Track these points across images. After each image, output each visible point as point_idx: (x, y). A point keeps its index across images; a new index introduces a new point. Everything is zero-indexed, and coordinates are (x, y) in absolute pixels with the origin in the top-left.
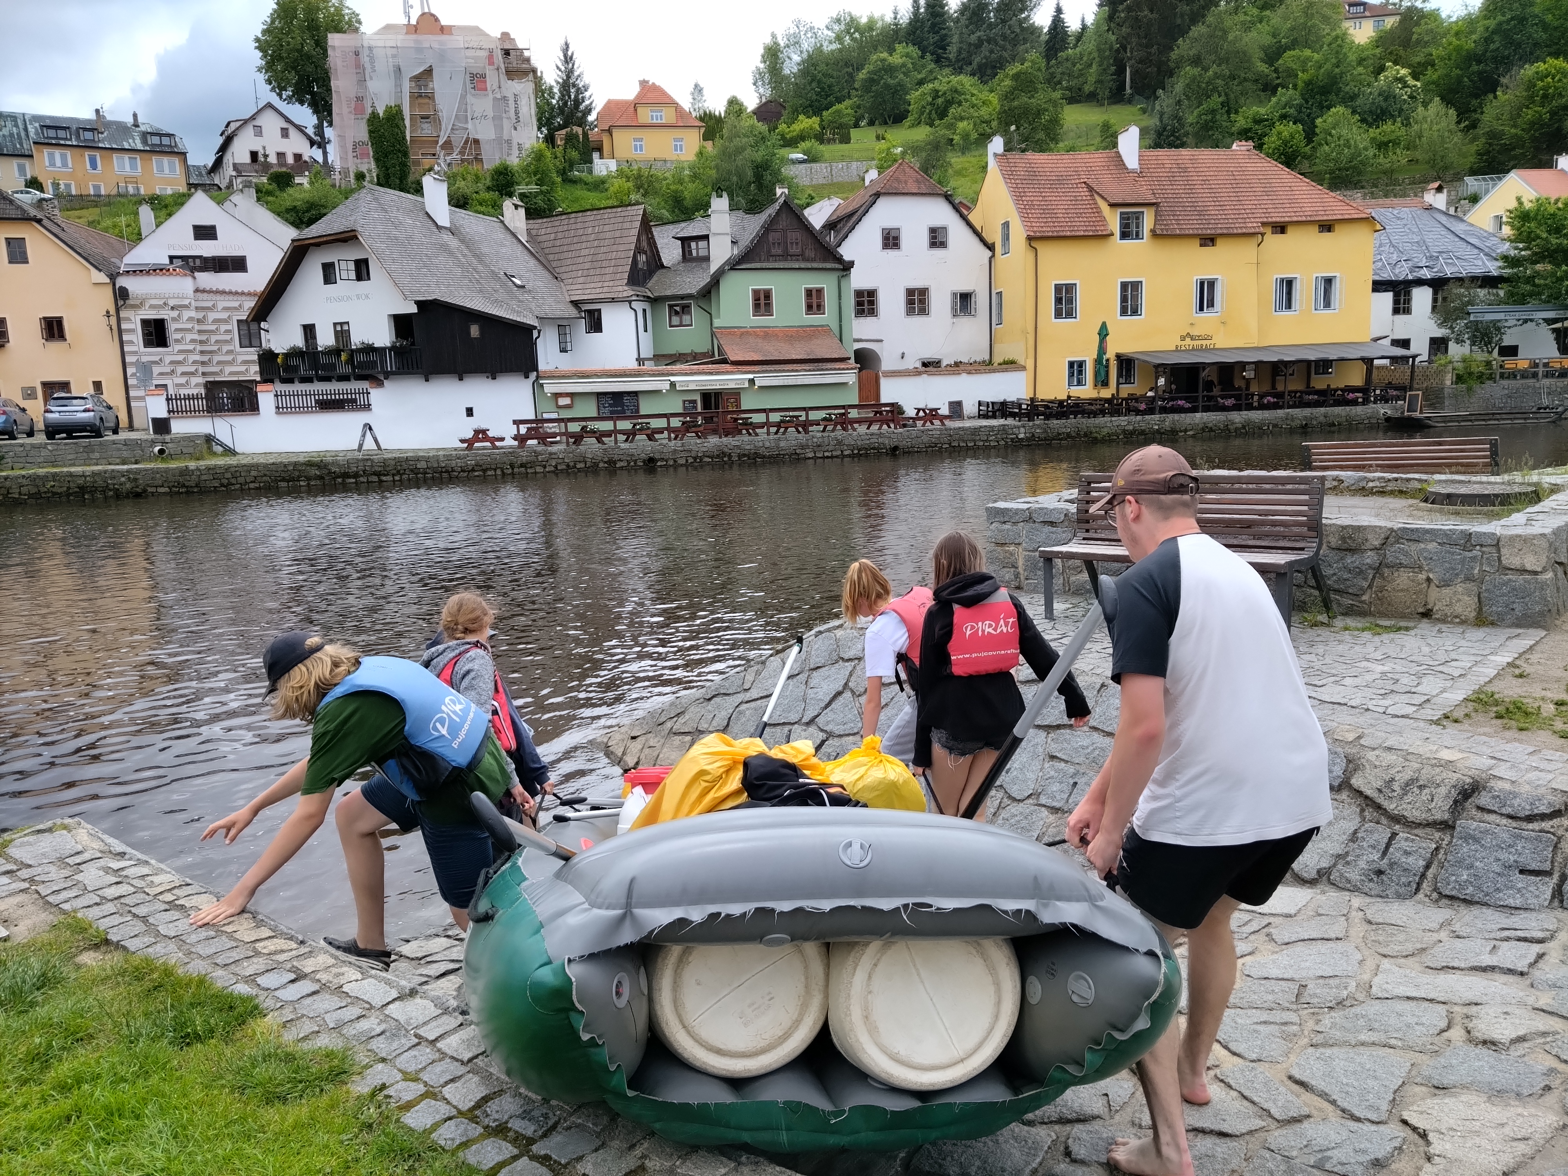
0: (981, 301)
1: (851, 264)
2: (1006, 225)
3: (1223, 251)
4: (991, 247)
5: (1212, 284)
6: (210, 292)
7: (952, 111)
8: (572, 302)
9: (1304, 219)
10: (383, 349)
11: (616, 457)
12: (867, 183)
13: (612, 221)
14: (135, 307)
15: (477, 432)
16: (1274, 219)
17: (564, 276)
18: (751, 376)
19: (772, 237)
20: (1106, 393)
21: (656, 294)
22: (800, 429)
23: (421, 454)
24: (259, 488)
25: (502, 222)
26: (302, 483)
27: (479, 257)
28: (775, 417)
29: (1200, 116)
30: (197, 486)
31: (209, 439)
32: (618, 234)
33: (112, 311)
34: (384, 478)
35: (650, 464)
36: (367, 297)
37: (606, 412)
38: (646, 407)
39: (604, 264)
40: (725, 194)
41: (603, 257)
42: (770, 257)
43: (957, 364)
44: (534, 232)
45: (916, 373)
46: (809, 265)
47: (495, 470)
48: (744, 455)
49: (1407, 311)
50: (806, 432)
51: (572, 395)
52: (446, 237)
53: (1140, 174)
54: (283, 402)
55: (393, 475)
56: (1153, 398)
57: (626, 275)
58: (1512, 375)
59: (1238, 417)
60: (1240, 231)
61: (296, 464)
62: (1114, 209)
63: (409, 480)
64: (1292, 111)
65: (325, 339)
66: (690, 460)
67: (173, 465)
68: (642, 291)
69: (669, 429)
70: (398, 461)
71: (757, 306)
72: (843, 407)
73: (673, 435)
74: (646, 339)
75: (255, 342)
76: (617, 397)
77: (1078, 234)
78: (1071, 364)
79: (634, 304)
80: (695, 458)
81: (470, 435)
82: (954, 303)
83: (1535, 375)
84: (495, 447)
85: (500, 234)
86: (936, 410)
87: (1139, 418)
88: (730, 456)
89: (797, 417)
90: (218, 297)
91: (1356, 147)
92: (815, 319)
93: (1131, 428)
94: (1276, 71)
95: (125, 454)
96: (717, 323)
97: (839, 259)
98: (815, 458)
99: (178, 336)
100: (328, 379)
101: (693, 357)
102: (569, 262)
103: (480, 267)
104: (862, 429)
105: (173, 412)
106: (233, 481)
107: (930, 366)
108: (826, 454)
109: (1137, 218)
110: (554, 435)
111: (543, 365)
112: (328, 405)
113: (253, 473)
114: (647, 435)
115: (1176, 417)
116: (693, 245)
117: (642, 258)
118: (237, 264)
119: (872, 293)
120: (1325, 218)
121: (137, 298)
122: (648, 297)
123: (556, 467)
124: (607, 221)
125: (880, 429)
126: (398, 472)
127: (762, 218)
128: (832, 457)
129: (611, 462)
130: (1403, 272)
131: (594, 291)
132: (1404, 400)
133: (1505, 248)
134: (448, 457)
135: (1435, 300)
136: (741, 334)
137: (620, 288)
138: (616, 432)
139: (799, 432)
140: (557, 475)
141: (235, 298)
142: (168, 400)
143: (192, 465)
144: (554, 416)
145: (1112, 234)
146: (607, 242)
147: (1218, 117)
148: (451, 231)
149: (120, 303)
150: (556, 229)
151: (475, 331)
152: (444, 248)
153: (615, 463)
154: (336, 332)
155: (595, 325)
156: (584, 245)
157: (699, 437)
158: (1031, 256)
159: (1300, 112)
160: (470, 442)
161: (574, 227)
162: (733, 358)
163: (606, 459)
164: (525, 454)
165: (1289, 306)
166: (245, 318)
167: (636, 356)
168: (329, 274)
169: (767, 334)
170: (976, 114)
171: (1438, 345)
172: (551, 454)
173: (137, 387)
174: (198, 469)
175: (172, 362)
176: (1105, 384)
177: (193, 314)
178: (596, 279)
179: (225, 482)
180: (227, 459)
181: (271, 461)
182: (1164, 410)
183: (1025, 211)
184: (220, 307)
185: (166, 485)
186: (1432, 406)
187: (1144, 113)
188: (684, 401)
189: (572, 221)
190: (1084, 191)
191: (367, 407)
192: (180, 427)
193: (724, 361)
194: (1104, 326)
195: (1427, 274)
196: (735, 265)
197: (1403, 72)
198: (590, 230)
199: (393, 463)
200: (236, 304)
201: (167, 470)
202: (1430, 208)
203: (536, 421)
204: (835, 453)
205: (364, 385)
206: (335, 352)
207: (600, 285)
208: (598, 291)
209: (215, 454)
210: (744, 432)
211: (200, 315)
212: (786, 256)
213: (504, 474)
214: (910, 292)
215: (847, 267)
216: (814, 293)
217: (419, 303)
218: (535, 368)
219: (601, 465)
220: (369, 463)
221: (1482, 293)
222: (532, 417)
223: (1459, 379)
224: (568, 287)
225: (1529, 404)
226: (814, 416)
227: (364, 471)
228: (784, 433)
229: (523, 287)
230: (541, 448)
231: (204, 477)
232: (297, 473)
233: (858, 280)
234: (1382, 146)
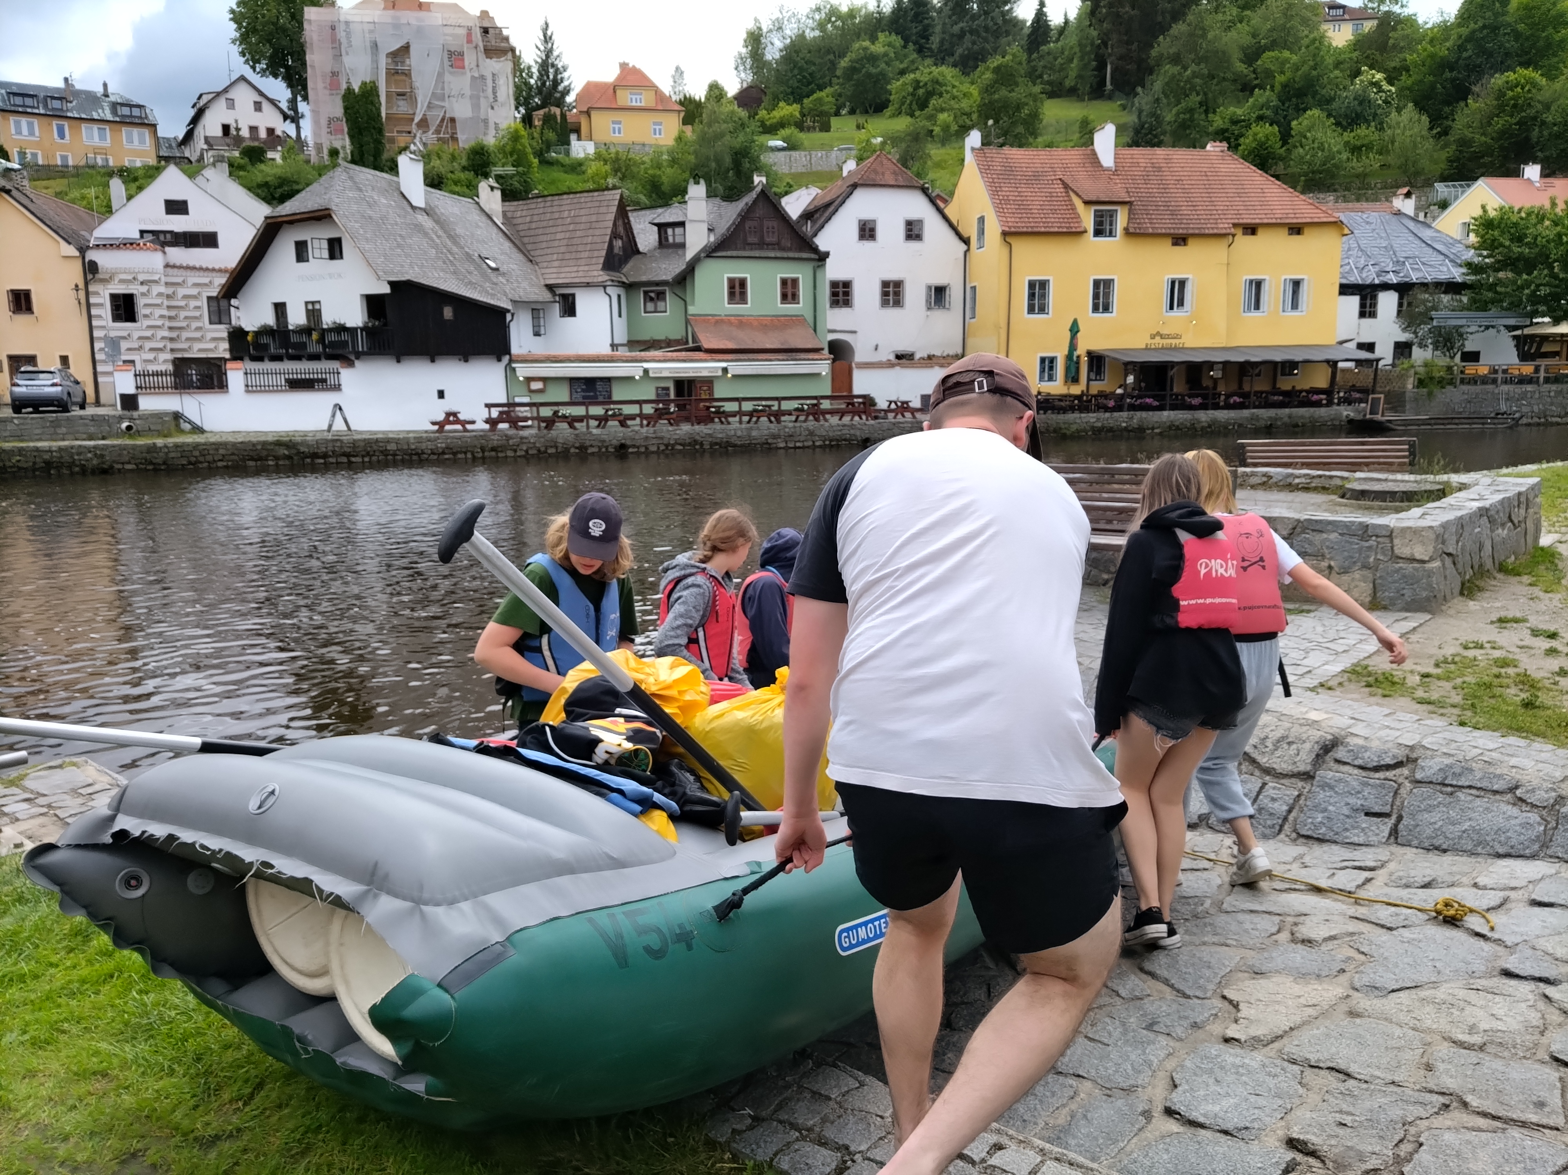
0: (955, 295)
1: (826, 255)
2: (982, 220)
3: (1194, 251)
4: (966, 241)
5: (1183, 283)
6: (180, 267)
7: (933, 102)
8: (547, 286)
9: (1274, 221)
10: (355, 329)
11: (588, 443)
12: (845, 174)
13: (589, 205)
14: (104, 281)
15: (448, 414)
16: (1245, 221)
17: (538, 259)
18: (724, 365)
19: (748, 224)
20: (1076, 390)
21: (632, 280)
22: (773, 419)
23: (391, 436)
24: (227, 467)
25: (477, 203)
26: (271, 463)
27: (453, 238)
28: (747, 406)
29: (1178, 114)
30: (164, 463)
31: (177, 416)
32: (594, 218)
33: (81, 285)
34: (353, 459)
35: (622, 451)
36: (340, 276)
37: (578, 397)
38: (618, 393)
39: (580, 248)
40: (702, 181)
41: (578, 241)
42: (747, 245)
43: (930, 357)
44: (509, 215)
45: (889, 365)
46: (785, 255)
47: (465, 453)
48: (716, 444)
49: (1373, 315)
50: (778, 421)
51: (544, 380)
52: (422, 218)
53: (1116, 172)
54: (254, 380)
55: (363, 456)
56: (1122, 396)
57: (602, 260)
58: (1473, 380)
59: (1205, 416)
60: (1211, 232)
61: (264, 444)
62: (1088, 207)
63: (379, 461)
64: (1268, 113)
65: (297, 318)
66: (662, 447)
67: (141, 442)
68: (616, 276)
69: (641, 416)
70: (368, 442)
71: (732, 294)
72: (815, 398)
73: (645, 422)
74: (621, 325)
75: (224, 319)
76: (590, 383)
77: (1052, 230)
78: (1043, 360)
79: (609, 290)
80: (667, 446)
81: (441, 417)
82: (929, 296)
83: (1494, 381)
84: (466, 430)
85: (475, 216)
86: (907, 403)
87: (1107, 415)
88: (702, 444)
89: (769, 406)
90: (189, 273)
91: (1330, 150)
92: (790, 308)
93: (1100, 424)
94: (1254, 72)
95: (92, 429)
96: (692, 310)
97: (815, 250)
98: (786, 448)
99: (147, 311)
100: (297, 358)
101: (668, 343)
102: (544, 245)
103: (455, 249)
104: (834, 420)
105: (141, 388)
106: (201, 459)
107: (903, 358)
108: (798, 444)
109: (1111, 216)
110: (525, 419)
111: (516, 349)
112: (297, 384)
113: (222, 452)
114: (620, 422)
115: (1144, 414)
116: (670, 231)
117: (618, 243)
118: (209, 240)
119: (847, 285)
120: (1295, 221)
121: (106, 273)
122: (623, 283)
123: (527, 451)
124: (583, 205)
125: (852, 420)
126: (368, 454)
127: (739, 206)
128: (803, 447)
129: (583, 448)
130: (1370, 277)
131: (569, 275)
132: (1367, 402)
133: (1470, 255)
134: (419, 440)
135: (1400, 305)
136: (717, 322)
137: (595, 273)
138: (588, 417)
139: (771, 422)
140: (528, 460)
141: (206, 274)
142: (136, 375)
143: (160, 442)
144: (526, 400)
145: (1085, 232)
146: (582, 226)
147: (1196, 116)
148: (426, 211)
149: (90, 276)
150: (531, 212)
151: (448, 313)
152: (419, 228)
153: (586, 448)
154: (308, 311)
155: (569, 309)
156: (560, 229)
157: (671, 424)
158: (1005, 251)
159: (1276, 113)
160: (441, 425)
161: (549, 210)
162: (706, 345)
163: (577, 445)
164: (496, 437)
165: (1257, 307)
166: (215, 294)
167: (610, 342)
168: (301, 252)
169: (742, 323)
170: (957, 106)
171: (1402, 349)
172: (522, 438)
173: (104, 361)
174: (166, 446)
175: (140, 338)
176: (1075, 380)
177: (162, 289)
178: (571, 263)
179: (193, 459)
180: (195, 437)
181: (240, 440)
182: (1133, 408)
183: (1001, 204)
184: (190, 284)
185: (133, 461)
186: (1394, 409)
187: (1124, 109)
188: (657, 388)
189: (548, 204)
190: (1059, 189)
191: (337, 388)
192: (148, 404)
193: (698, 349)
194: (1075, 323)
195: (1393, 279)
196: (711, 252)
197: (1379, 76)
198: (566, 214)
199: (362, 444)
200: (206, 280)
201: (134, 447)
202: (1398, 213)
203: (508, 405)
204: (806, 444)
205: (334, 365)
206: (306, 331)
207: (575, 269)
208: (573, 275)
209: (182, 432)
210: (717, 420)
211: (170, 291)
212: (762, 245)
213: (474, 458)
214: (885, 284)
215: (823, 257)
216: (789, 283)
217: (392, 284)
218: (509, 353)
219: (572, 450)
220: (338, 444)
221: (1446, 298)
222: (504, 400)
223: (1421, 383)
224: (544, 271)
225: (1488, 410)
226: (786, 406)
227: (333, 452)
228: (756, 423)
229: (496, 269)
230: (513, 432)
231: (172, 455)
232: (264, 453)
233: (834, 271)
234: (1355, 150)
